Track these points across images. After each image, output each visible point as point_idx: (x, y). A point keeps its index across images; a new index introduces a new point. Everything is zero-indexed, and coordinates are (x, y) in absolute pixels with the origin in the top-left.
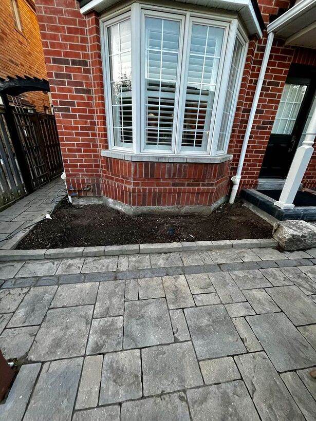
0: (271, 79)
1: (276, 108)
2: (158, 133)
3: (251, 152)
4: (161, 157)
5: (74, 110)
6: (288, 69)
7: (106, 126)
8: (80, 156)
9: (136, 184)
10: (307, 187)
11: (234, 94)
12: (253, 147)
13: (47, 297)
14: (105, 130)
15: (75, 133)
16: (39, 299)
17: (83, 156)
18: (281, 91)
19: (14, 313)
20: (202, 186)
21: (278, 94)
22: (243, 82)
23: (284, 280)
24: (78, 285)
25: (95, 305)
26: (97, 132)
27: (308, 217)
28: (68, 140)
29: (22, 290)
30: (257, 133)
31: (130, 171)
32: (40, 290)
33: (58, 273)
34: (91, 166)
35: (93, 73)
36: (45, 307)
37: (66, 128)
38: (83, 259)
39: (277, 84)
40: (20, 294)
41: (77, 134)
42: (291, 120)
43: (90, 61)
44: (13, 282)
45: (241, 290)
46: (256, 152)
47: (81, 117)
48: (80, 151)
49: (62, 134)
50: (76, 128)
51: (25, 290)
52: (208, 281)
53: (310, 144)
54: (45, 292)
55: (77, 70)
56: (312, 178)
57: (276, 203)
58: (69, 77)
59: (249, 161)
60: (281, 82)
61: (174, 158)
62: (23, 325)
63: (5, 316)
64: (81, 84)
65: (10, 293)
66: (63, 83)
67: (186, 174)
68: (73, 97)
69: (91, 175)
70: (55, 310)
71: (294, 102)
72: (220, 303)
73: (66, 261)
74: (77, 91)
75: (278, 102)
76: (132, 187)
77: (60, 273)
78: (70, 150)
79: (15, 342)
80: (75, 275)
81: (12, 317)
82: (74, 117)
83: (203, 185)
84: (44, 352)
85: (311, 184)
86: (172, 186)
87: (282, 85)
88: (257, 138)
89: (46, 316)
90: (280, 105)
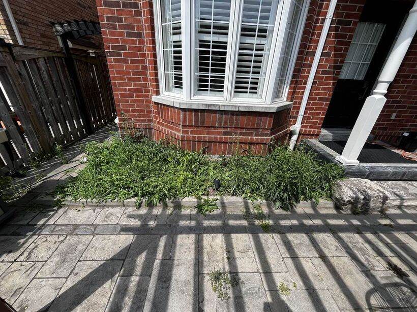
0: (342, 18)
1: (346, 50)
2: (210, 78)
3: (314, 99)
4: (211, 105)
5: (125, 55)
6: (363, 5)
7: (157, 71)
8: (132, 101)
9: (184, 132)
10: (379, 139)
11: (297, 35)
12: (317, 94)
13: (81, 247)
14: (156, 75)
15: (127, 77)
16: (72, 248)
17: (135, 101)
18: (352, 30)
19: (46, 261)
20: (255, 136)
21: (349, 34)
22: (307, 22)
23: (336, 250)
24: (113, 237)
25: (124, 260)
26: (149, 77)
27: (375, 176)
28: (120, 84)
29: (59, 237)
30: (321, 78)
31: (179, 119)
32: (75, 239)
33: (97, 222)
34: (143, 111)
35: (144, 16)
36: (76, 259)
37: (118, 73)
38: (123, 208)
39: (349, 23)
40: (55, 242)
41: (129, 79)
42: (364, 64)
43: (141, 3)
44: (52, 228)
45: (283, 258)
46: (320, 99)
47: (132, 61)
48: (131, 96)
49: (114, 78)
50: (128, 73)
51: (62, 238)
52: (247, 243)
53: (381, 94)
54: (80, 243)
55: (128, 13)
56: (386, 129)
57: (339, 158)
58: (120, 20)
59: (312, 109)
60: (353, 20)
61: (225, 106)
62: (51, 276)
63: (38, 264)
64: (132, 27)
65: (46, 240)
66: (114, 27)
67: (238, 123)
68: (125, 41)
69: (143, 120)
70: (84, 262)
71: (369, 43)
72: (256, 271)
73: (107, 209)
74: (129, 34)
75: (348, 44)
76: (181, 134)
77: (98, 223)
78: (122, 95)
79: (40, 294)
80: (112, 226)
81: (43, 266)
82: (125, 61)
83: (257, 135)
84: (64, 308)
85: (385, 136)
86: (223, 135)
87: (355, 24)
88: (322, 84)
89: (74, 268)
90: (351, 47)
